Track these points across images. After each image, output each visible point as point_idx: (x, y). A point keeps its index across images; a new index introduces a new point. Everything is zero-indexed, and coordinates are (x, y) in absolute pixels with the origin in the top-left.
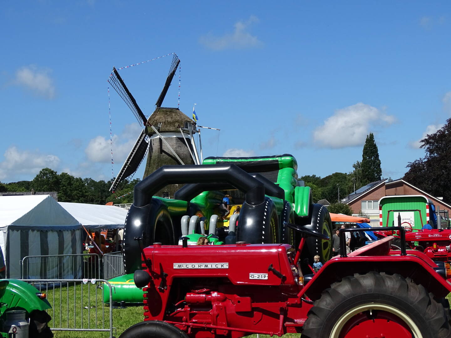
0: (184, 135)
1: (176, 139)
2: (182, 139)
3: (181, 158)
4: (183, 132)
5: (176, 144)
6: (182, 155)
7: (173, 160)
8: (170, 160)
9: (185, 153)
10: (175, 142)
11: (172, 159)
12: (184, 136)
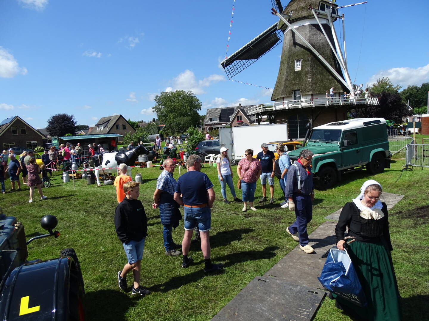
0: (319, 20)
1: (310, 26)
2: (316, 26)
3: (315, 48)
4: (318, 18)
5: (310, 32)
6: (318, 44)
7: (306, 52)
8: (303, 52)
9: (322, 42)
10: (308, 30)
11: (305, 50)
12: (319, 22)
